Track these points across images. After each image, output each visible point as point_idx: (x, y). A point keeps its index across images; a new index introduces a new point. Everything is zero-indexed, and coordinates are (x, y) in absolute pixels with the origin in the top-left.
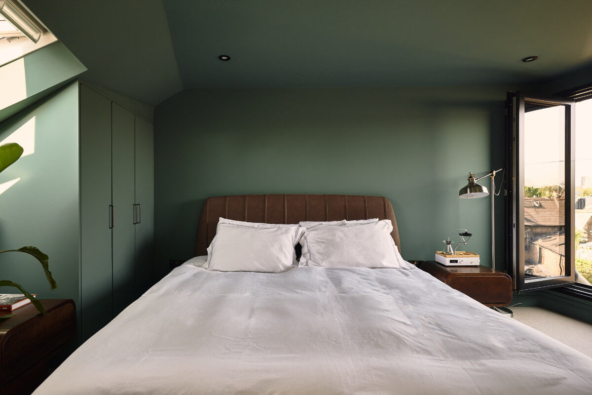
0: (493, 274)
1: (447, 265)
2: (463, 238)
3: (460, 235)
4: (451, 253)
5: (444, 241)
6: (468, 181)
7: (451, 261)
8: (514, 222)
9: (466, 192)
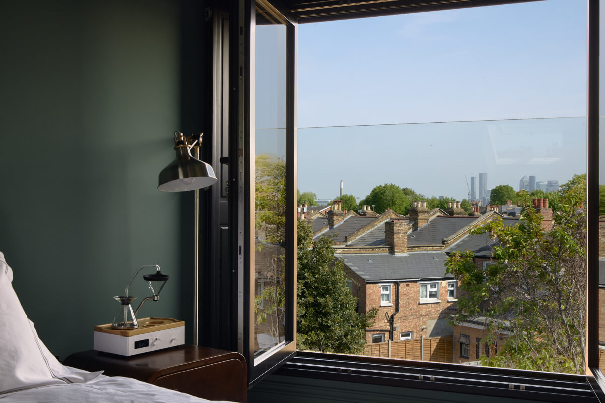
0: (198, 364)
1: (130, 354)
2: (151, 286)
3: (146, 278)
4: (132, 325)
5: (116, 298)
6: (175, 151)
7: (138, 344)
8: (241, 243)
9: (177, 177)
